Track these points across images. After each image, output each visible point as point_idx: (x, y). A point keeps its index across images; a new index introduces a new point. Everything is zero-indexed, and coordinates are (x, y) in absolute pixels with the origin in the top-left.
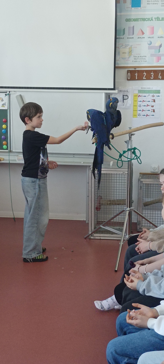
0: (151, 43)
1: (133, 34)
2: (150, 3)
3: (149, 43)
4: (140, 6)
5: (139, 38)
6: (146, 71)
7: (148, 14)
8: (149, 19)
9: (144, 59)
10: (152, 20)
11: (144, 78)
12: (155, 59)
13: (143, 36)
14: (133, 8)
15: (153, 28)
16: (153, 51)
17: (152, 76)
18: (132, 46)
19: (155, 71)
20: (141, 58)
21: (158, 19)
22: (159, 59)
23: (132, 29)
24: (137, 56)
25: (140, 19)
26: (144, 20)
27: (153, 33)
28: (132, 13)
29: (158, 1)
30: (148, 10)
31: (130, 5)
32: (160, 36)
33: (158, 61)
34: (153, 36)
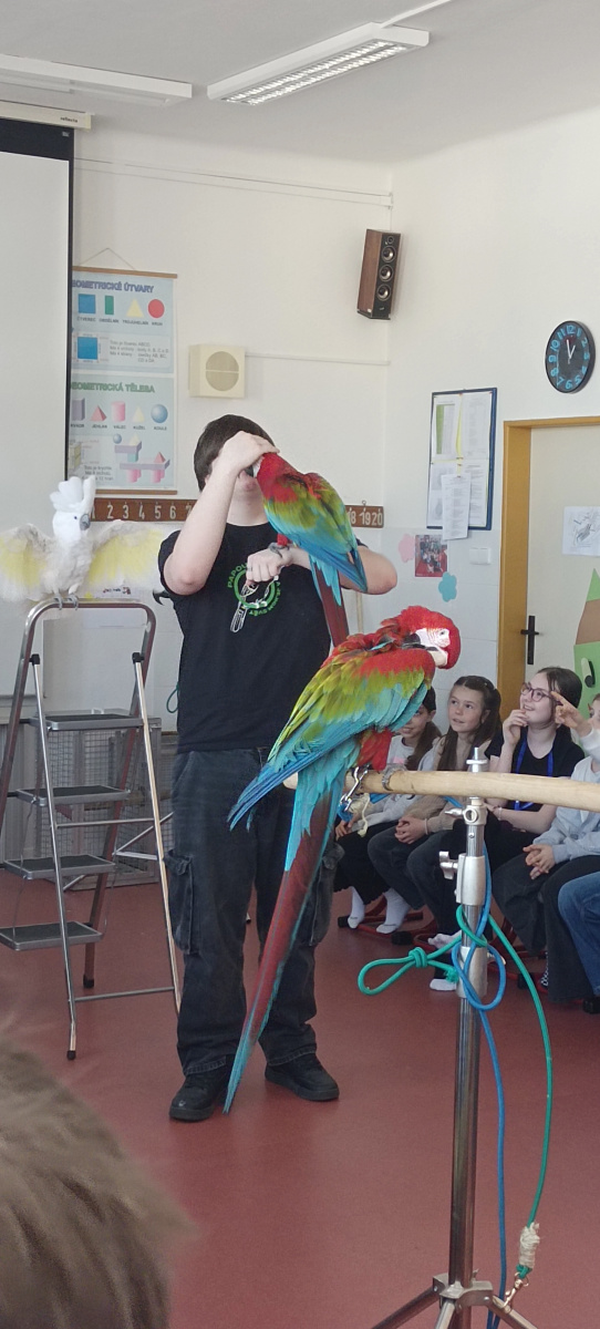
0: (120, 440)
1: (83, 417)
2: (116, 351)
3: (116, 438)
4: (96, 358)
6: (113, 501)
7: (113, 376)
8: (114, 387)
9: (107, 474)
10: (121, 388)
11: (109, 517)
12: (128, 474)
13: (105, 422)
14: (81, 360)
15: (124, 406)
16: (124, 457)
17: (126, 512)
18: (80, 443)
19: (131, 502)
20: (100, 471)
21: (132, 387)
22: (136, 475)
23: (80, 406)
24: (92, 466)
25: (97, 384)
26: (104, 387)
27: (123, 418)
28: (81, 372)
29: (132, 349)
30: (113, 367)
31: (74, 354)
32: (137, 425)
33: (135, 480)
34: (123, 423)
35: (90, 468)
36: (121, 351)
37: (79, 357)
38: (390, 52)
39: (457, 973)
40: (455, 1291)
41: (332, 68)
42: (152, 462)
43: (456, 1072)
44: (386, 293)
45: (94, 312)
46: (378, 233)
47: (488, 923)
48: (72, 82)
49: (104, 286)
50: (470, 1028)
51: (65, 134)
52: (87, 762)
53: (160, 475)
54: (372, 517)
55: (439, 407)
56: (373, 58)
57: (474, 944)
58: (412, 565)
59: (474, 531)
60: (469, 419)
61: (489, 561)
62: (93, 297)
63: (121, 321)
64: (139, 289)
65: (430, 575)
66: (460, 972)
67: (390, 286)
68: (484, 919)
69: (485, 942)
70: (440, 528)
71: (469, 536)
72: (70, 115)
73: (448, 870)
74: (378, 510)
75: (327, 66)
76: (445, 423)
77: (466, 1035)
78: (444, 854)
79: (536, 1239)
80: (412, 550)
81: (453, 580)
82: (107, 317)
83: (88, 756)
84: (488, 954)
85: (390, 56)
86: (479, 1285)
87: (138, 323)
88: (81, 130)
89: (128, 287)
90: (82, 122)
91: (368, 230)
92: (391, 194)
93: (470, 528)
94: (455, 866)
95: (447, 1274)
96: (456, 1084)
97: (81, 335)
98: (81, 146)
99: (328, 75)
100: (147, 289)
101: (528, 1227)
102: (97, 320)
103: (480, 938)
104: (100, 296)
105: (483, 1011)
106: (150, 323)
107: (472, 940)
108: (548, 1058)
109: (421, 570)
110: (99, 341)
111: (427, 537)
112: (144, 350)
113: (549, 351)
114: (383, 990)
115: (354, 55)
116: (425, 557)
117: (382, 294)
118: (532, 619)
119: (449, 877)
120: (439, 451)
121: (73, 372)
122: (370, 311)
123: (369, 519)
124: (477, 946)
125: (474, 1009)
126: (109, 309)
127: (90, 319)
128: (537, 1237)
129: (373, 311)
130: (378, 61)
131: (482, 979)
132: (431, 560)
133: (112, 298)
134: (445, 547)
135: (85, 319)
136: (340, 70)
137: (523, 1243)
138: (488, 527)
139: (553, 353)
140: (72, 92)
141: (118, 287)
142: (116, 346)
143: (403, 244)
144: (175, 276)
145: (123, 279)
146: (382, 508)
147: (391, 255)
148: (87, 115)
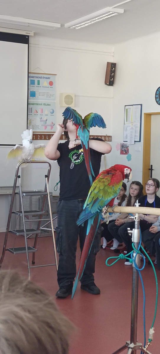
1: (32, 112)
2: (40, 95)
3: (41, 118)
4: (35, 96)
5: (35, 115)
6: (40, 135)
7: (40, 101)
8: (40, 104)
9: (38, 127)
10: (42, 105)
11: (39, 139)
12: (44, 127)
13: (37, 114)
14: (31, 97)
15: (42, 109)
16: (42, 123)
17: (43, 137)
18: (31, 119)
19: (44, 135)
20: (36, 127)
21: (45, 104)
22: (46, 128)
23: (31, 109)
25: (35, 104)
26: (37, 104)
27: (42, 113)
28: (31, 100)
29: (45, 94)
30: (39, 99)
31: (29, 95)
32: (46, 114)
33: (46, 129)
34: (42, 114)
35: (33, 126)
36: (42, 95)
37: (31, 96)
38: (113, 15)
39: (132, 260)
40: (132, 345)
41: (98, 19)
42: (50, 124)
43: (132, 287)
44: (112, 79)
45: (34, 84)
46: (110, 63)
47: (141, 247)
48: (29, 23)
49: (37, 77)
50: (136, 275)
51: (27, 37)
52: (33, 204)
53: (52, 128)
54: (109, 139)
55: (127, 110)
56: (109, 16)
57: (137, 253)
58: (119, 151)
59: (136, 142)
60: (135, 112)
61: (140, 150)
62: (34, 80)
63: (42, 87)
64: (46, 78)
65: (124, 154)
66: (133, 260)
67: (114, 77)
68: (140, 246)
69: (140, 252)
70: (127, 141)
71: (135, 144)
72: (28, 32)
73: (130, 233)
74: (111, 137)
75: (97, 19)
76: (128, 113)
77: (135, 277)
78: (129, 229)
79: (153, 332)
80: (120, 147)
81: (130, 155)
82: (38, 86)
83: (33, 202)
84: (141, 256)
85: (114, 16)
86: (138, 344)
87: (46, 87)
88: (31, 36)
89: (44, 78)
90: (31, 34)
91: (107, 62)
92: (114, 53)
93: (135, 141)
94: (132, 232)
95: (130, 341)
96: (132, 291)
97: (31, 91)
98: (31, 40)
99: (97, 21)
100: (49, 78)
101: (151, 329)
102: (35, 86)
103: (139, 251)
104: (36, 80)
105: (139, 271)
106: (49, 87)
107: (136, 252)
108: (157, 283)
109: (122, 153)
110: (36, 92)
111: (123, 144)
112: (48, 94)
113: (156, 94)
114: (113, 265)
115: (104, 16)
116: (123, 149)
117: (111, 79)
118: (152, 166)
119: (130, 235)
120: (127, 121)
121: (29, 100)
122: (108, 84)
123: (108, 139)
124: (138, 253)
125: (137, 270)
126: (39, 84)
127: (33, 86)
128: (154, 331)
129: (109, 84)
130: (110, 17)
131: (139, 262)
132: (124, 150)
133: (39, 80)
134: (128, 147)
135: (32, 86)
136: (100, 20)
137: (150, 333)
138: (140, 141)
139: (157, 95)
140: (29, 26)
141: (41, 78)
142: (40, 93)
143: (117, 65)
144: (56, 75)
145: (42, 76)
146: (111, 136)
147: (114, 69)
148: (33, 32)
